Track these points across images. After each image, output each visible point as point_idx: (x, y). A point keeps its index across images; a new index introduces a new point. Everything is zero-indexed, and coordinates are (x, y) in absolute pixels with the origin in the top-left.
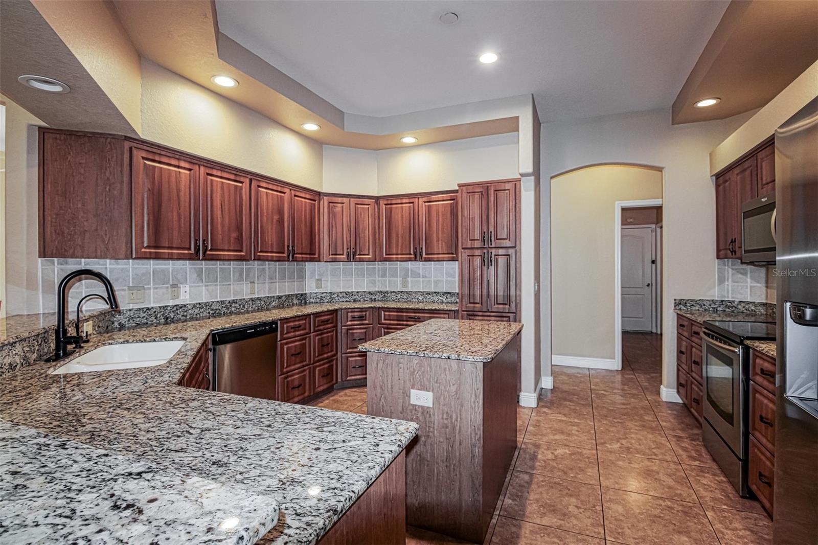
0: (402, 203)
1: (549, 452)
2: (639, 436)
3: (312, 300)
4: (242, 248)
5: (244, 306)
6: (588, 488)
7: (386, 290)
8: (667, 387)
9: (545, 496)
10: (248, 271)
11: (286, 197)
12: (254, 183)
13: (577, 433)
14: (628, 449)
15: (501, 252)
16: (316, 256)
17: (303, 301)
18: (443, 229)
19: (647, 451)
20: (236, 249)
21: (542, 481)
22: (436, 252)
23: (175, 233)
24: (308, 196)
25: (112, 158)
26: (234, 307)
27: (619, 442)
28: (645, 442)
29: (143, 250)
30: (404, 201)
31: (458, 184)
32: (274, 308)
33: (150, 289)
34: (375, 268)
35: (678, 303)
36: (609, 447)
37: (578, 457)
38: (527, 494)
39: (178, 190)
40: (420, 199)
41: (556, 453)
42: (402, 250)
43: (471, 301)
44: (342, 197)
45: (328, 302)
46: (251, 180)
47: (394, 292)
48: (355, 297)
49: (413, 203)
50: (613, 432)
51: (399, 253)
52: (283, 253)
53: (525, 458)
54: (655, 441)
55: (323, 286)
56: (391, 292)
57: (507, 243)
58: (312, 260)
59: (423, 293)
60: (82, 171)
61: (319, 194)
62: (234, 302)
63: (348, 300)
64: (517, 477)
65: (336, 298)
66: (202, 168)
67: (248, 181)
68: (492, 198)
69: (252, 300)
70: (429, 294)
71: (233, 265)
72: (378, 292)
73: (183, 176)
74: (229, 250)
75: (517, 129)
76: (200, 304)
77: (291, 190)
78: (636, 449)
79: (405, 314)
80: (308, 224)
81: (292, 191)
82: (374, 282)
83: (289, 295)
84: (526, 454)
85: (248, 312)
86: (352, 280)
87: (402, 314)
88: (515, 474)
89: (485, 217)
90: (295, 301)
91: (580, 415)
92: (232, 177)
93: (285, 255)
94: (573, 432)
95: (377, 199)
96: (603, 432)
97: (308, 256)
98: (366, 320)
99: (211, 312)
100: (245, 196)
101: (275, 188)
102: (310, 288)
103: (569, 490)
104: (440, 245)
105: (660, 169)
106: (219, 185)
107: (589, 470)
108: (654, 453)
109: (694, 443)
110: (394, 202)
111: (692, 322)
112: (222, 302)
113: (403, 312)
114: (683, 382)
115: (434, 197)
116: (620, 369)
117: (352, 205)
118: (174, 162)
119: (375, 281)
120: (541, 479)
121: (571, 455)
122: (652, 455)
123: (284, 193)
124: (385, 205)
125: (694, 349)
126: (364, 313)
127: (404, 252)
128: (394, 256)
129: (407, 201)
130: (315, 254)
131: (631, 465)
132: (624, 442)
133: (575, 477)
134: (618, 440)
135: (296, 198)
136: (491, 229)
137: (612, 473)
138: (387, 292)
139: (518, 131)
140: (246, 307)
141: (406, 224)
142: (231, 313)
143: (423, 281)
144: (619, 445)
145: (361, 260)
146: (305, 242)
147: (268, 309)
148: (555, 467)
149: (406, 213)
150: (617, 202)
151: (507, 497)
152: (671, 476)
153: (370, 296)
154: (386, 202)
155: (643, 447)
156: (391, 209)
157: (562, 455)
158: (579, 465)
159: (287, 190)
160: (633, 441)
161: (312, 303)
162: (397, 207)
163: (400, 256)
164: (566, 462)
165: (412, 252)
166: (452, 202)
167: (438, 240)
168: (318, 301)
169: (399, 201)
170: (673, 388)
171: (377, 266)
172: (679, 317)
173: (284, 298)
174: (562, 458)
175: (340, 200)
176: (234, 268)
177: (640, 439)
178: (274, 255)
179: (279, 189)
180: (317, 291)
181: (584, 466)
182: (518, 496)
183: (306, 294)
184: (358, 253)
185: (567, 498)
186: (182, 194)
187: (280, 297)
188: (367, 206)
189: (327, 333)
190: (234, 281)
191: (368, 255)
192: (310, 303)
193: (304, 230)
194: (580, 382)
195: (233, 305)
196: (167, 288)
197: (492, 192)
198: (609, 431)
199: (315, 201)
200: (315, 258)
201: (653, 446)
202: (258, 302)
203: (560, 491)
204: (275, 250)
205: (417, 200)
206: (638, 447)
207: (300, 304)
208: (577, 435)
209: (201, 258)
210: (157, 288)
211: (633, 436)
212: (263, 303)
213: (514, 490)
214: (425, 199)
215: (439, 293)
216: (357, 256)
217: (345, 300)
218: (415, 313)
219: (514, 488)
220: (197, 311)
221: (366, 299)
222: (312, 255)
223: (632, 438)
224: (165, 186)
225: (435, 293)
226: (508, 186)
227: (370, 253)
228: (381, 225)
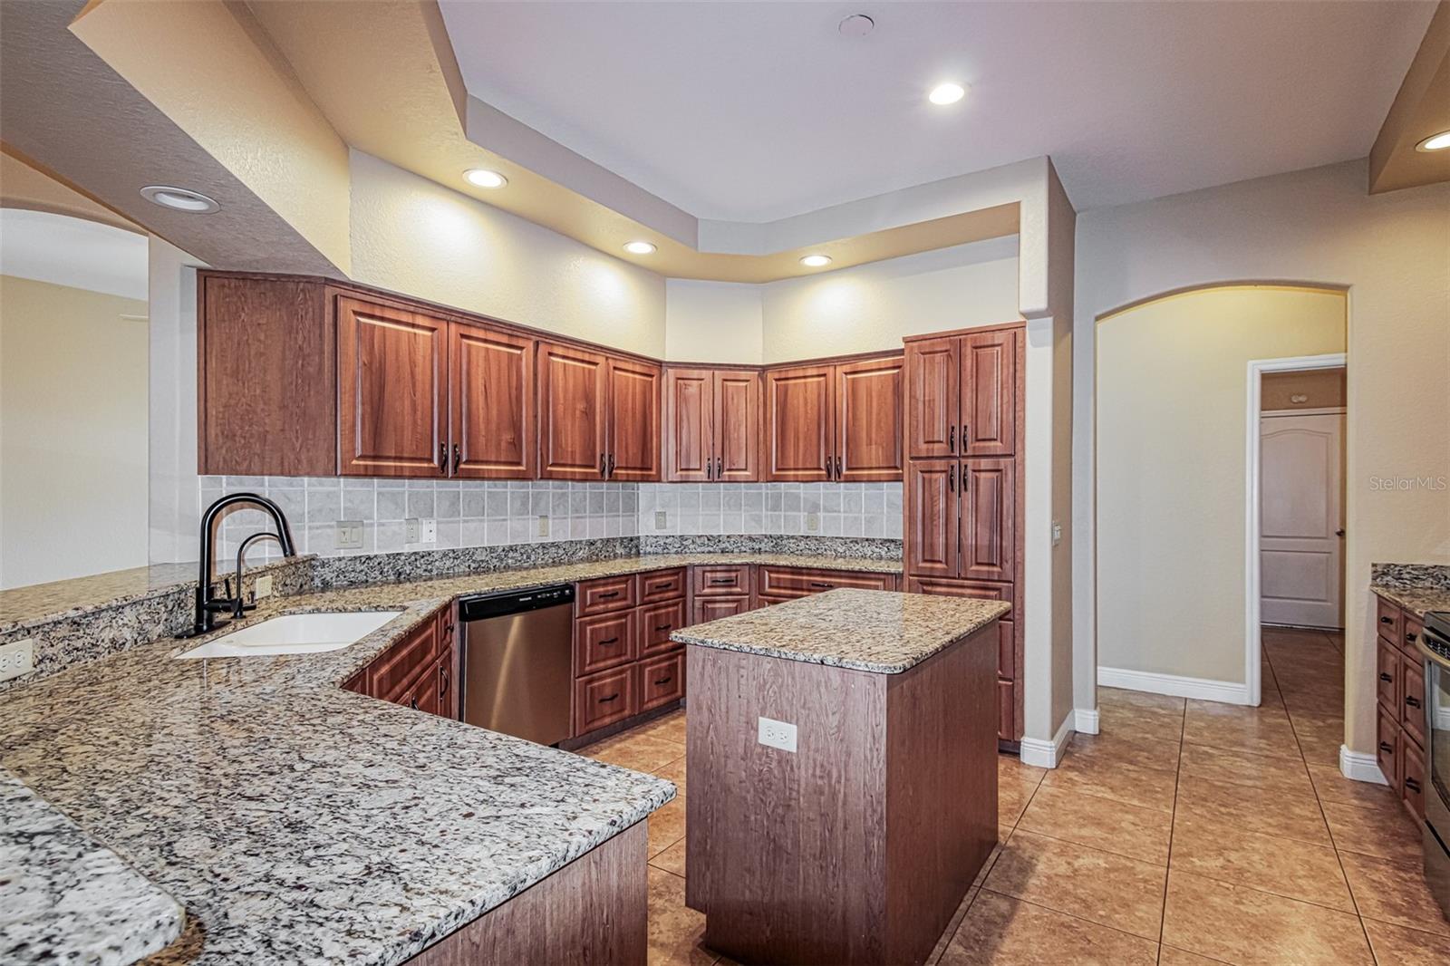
0: (805, 377)
1: (1062, 861)
2: (1271, 848)
3: (649, 549)
4: (521, 457)
5: (529, 557)
6: (1130, 945)
7: (779, 534)
8: (1356, 748)
9: (1034, 947)
10: (537, 497)
11: (599, 371)
12: (543, 349)
13: (1132, 828)
14: (1241, 871)
15: (984, 463)
16: (654, 472)
17: (634, 551)
18: (879, 422)
19: (1284, 882)
20: (510, 460)
21: (1036, 918)
22: (865, 466)
23: (405, 434)
24: (638, 369)
25: (306, 313)
26: (512, 558)
27: (1221, 854)
28: (1283, 861)
29: (354, 462)
30: (810, 372)
31: (904, 338)
32: (582, 560)
33: (372, 525)
34: (761, 494)
35: (1381, 573)
36: (1198, 863)
37: (1123, 876)
38: (999, 940)
39: (413, 364)
40: (838, 368)
41: (1077, 864)
42: (804, 462)
43: (926, 558)
44: (700, 369)
45: (677, 553)
46: (537, 344)
47: (793, 537)
48: (724, 546)
49: (824, 375)
50: (1212, 833)
51: (800, 466)
52: (593, 467)
53: (1009, 866)
54: (1308, 862)
55: (668, 524)
56: (788, 538)
57: (996, 447)
58: (645, 479)
59: (844, 541)
60: (262, 338)
61: (660, 364)
62: (512, 549)
63: (711, 549)
64: (984, 903)
65: (691, 547)
66: (453, 326)
67: (531, 345)
68: (968, 363)
69: (543, 546)
70: (856, 541)
71: (512, 487)
72: (766, 536)
73: (420, 341)
74: (499, 463)
75: (1016, 229)
76: (454, 551)
77: (607, 358)
78: (1258, 875)
79: (805, 578)
80: (638, 416)
81: (610, 361)
82: (758, 520)
83: (608, 540)
84: (1012, 861)
85: (535, 566)
86: (719, 515)
87: (800, 577)
88: (982, 897)
89: (954, 399)
90: (619, 550)
91: (1145, 791)
92: (505, 339)
93: (596, 471)
94: (1123, 824)
95: (763, 370)
96: (1189, 831)
97: (638, 472)
98: (736, 586)
99: (473, 565)
100: (526, 372)
101: (579, 355)
102: (646, 527)
103: (1090, 941)
104: (874, 452)
105: (1343, 289)
106: (482, 354)
107: (1143, 907)
108: (1300, 886)
109: (1402, 874)
110: (791, 374)
111: (1407, 616)
112: (492, 549)
113: (802, 574)
114: (1390, 742)
115: (863, 364)
116: (1256, 702)
117: (718, 383)
118: (405, 317)
119: (760, 517)
120: (1035, 913)
121: (1108, 870)
122: (1294, 891)
123: (596, 364)
124: (776, 380)
125: (1410, 673)
126: (734, 574)
127: (809, 466)
128: (792, 473)
129: (814, 371)
130: (651, 469)
131: (1241, 907)
132: (1233, 856)
133: (1108, 917)
134: (1220, 851)
135: (617, 372)
136: (967, 421)
137: (1193, 918)
138: (782, 536)
139: (1019, 232)
140: (533, 558)
141: (813, 414)
142: (507, 568)
143: (845, 518)
144: (1221, 861)
145: (732, 481)
146: (634, 449)
147: (570, 563)
148: (1067, 893)
149: (812, 396)
150: (1250, 363)
151: (955, 939)
152: (1329, 942)
153: (751, 544)
154: (777, 376)
155: (1276, 871)
156: (786, 387)
157: (1088, 869)
158: (1122, 894)
159: (600, 360)
160: (1256, 857)
161: (649, 553)
162: (795, 384)
163: (800, 473)
164: (1093, 885)
165: (823, 466)
166: (896, 371)
167: (869, 444)
168: (660, 550)
169: (801, 373)
170: (1371, 753)
171: (764, 491)
172: (1382, 602)
173: (599, 544)
174: (1088, 876)
175: (695, 373)
176: (512, 493)
177: (1272, 855)
178: (577, 470)
179: (587, 357)
180: (658, 533)
181: (1131, 896)
182: (977, 941)
183: (638, 538)
184: (727, 466)
185: (1080, 959)
186: (418, 370)
187: (592, 543)
188: (744, 384)
189: (667, 606)
190: (512, 514)
191: (746, 470)
192: (645, 553)
193: (630, 428)
194: (1161, 726)
195: (511, 554)
196: (401, 523)
197: (968, 350)
198: (1205, 831)
199: (652, 376)
200: (650, 475)
201: (1302, 873)
202: (553, 550)
203: (1069, 941)
204: (578, 462)
205: (832, 369)
206: (1266, 870)
207: (629, 556)
208: (1129, 833)
209: (450, 475)
210: (383, 525)
211: (1257, 845)
212: (561, 552)
213: (972, 929)
214: (847, 368)
215: (874, 540)
216: (726, 473)
217: (707, 549)
218: (823, 576)
219: (972, 925)
220: (448, 564)
221: (743, 549)
222: (646, 470)
223: (1253, 849)
224: (390, 358)
225: (867, 540)
226: (999, 338)
227: (750, 467)
228: (768, 416)
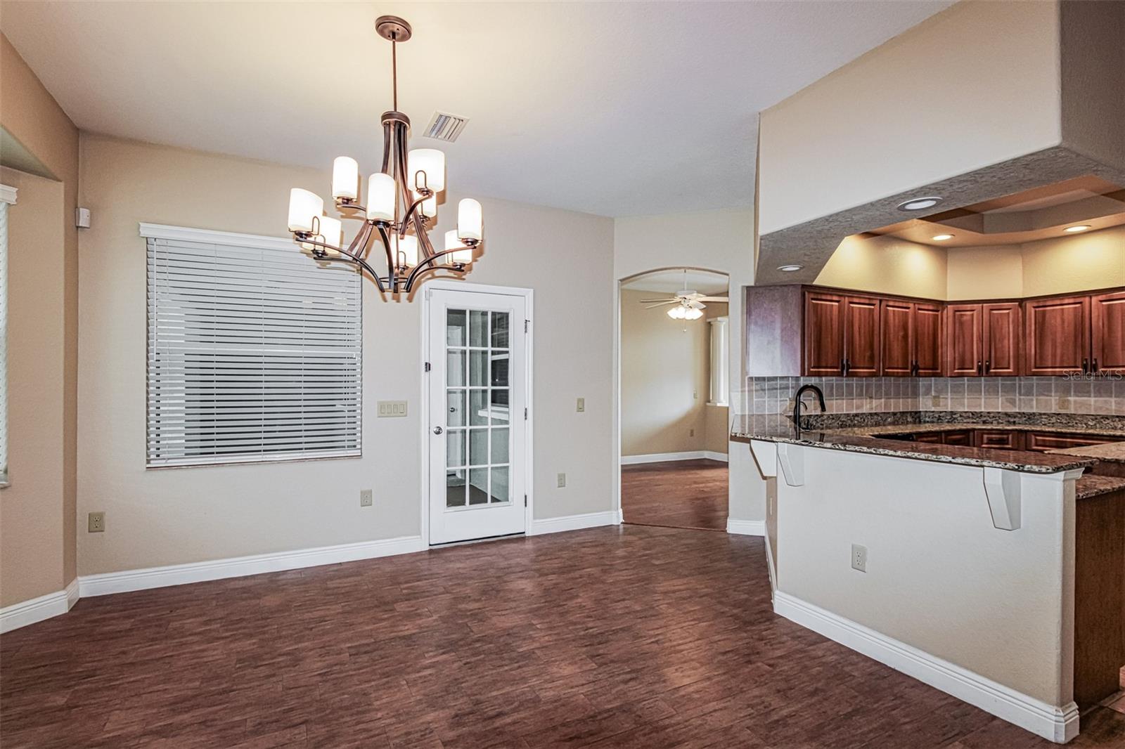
0: (1062, 305)
3: (927, 419)
4: (874, 365)
5: (864, 420)
7: (1031, 411)
10: (868, 386)
11: (910, 312)
12: (884, 303)
16: (939, 371)
17: (917, 420)
20: (866, 366)
22: (1120, 365)
23: (830, 355)
24: (931, 308)
26: (857, 420)
29: (811, 370)
32: (890, 424)
34: (1015, 384)
39: (831, 320)
40: (1094, 298)
42: (1062, 363)
44: (973, 303)
45: (948, 422)
46: (881, 301)
47: (1045, 414)
48: (985, 419)
49: (1080, 303)
51: (1058, 365)
52: (907, 369)
55: (941, 404)
56: (1040, 414)
58: (935, 375)
59: (1095, 417)
61: (942, 303)
62: (857, 415)
63: (975, 421)
65: (959, 418)
66: (847, 298)
67: (878, 302)
69: (871, 414)
71: (856, 380)
72: (1019, 413)
73: (834, 308)
74: (863, 368)
76: (832, 415)
77: (915, 304)
79: (1068, 440)
80: (931, 338)
81: (916, 305)
82: (1013, 403)
83: (903, 412)
85: (867, 425)
86: (981, 399)
87: (1064, 440)
90: (910, 419)
92: (867, 301)
93: (909, 371)
95: (1021, 302)
97: (930, 371)
98: (1007, 443)
99: (840, 423)
100: (876, 317)
101: (900, 304)
102: (925, 404)
106: (858, 311)
110: (1048, 303)
112: (848, 415)
113: (1066, 438)
115: (1117, 294)
117: (986, 312)
118: (829, 298)
119: (1015, 400)
123: (908, 308)
124: (1034, 307)
126: (1005, 436)
127: (1065, 365)
128: (1050, 370)
129: (1072, 301)
130: (937, 369)
135: (920, 311)
138: (1034, 413)
140: (866, 421)
141: (1070, 330)
142: (855, 426)
143: (1095, 401)
145: (997, 375)
146: (928, 357)
147: (884, 425)
149: (1069, 316)
154: (1035, 305)
156: (1044, 313)
159: (911, 305)
161: (928, 422)
162: (1054, 310)
163: (1057, 370)
165: (1079, 365)
167: (1123, 349)
168: (935, 420)
169: (1058, 302)
171: (1017, 382)
173: (899, 415)
175: (969, 307)
176: (856, 384)
178: (900, 371)
179: (904, 305)
180: (933, 409)
183: (920, 412)
184: (993, 366)
186: (834, 323)
187: (895, 414)
188: (1007, 311)
190: (856, 395)
191: (1008, 368)
192: (925, 422)
193: (927, 343)
195: (856, 418)
196: (811, 400)
199: (938, 311)
200: (937, 373)
202: (876, 417)
204: (900, 366)
205: (1088, 298)
207: (914, 423)
209: (845, 375)
212: (879, 418)
214: (1103, 297)
216: (992, 370)
217: (972, 421)
220: (830, 422)
221: (1000, 421)
222: (934, 369)
224: (824, 319)
227: (1012, 366)
228: (1028, 331)
